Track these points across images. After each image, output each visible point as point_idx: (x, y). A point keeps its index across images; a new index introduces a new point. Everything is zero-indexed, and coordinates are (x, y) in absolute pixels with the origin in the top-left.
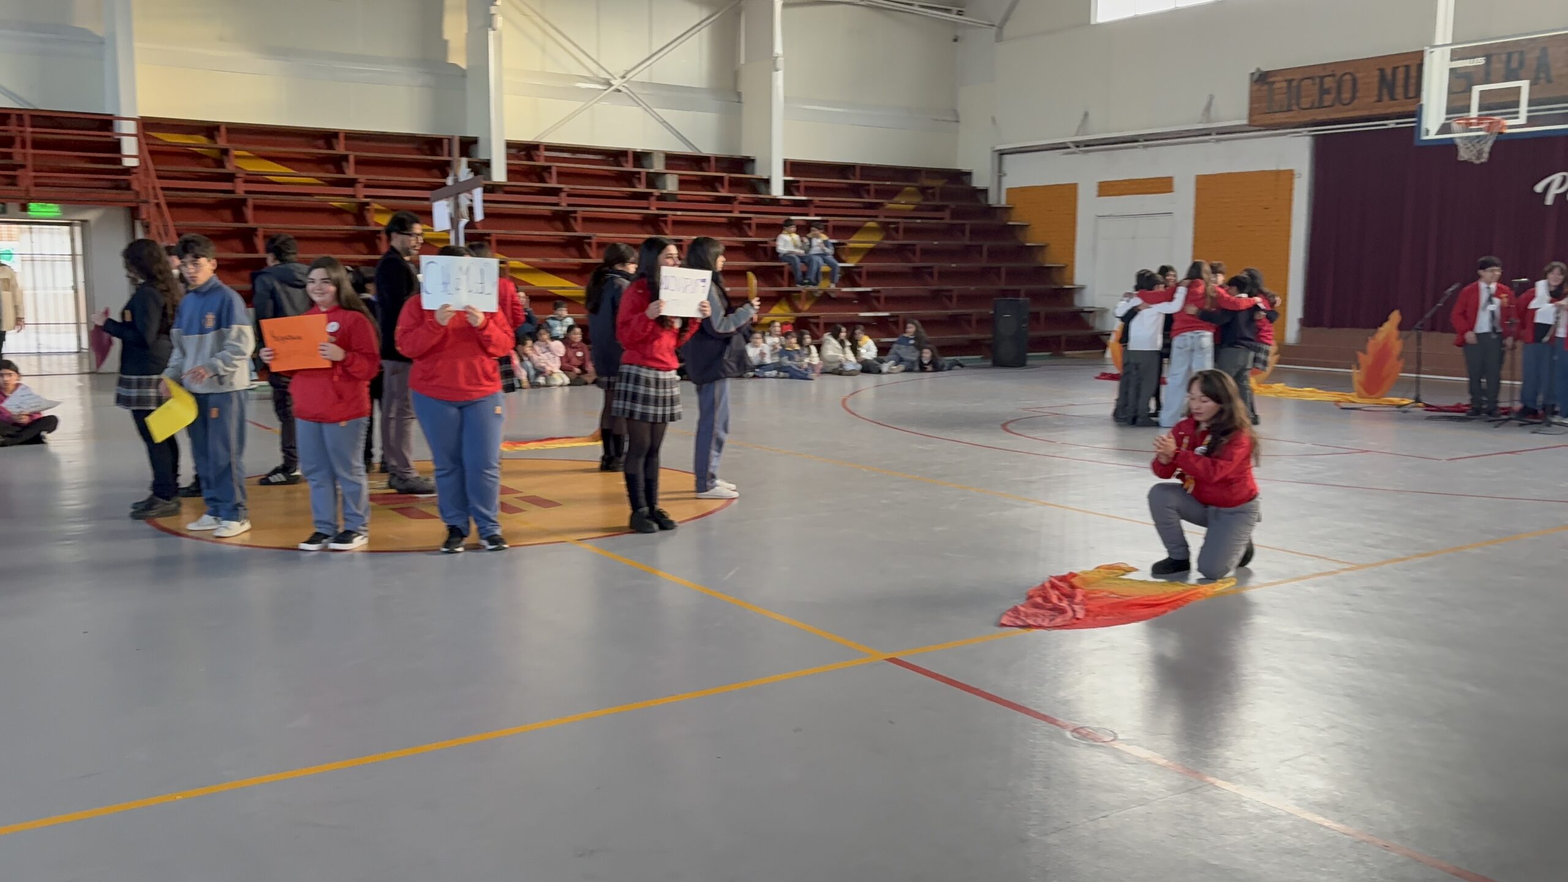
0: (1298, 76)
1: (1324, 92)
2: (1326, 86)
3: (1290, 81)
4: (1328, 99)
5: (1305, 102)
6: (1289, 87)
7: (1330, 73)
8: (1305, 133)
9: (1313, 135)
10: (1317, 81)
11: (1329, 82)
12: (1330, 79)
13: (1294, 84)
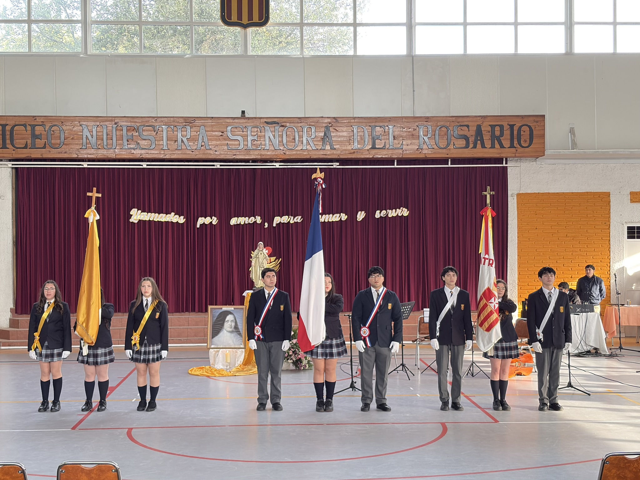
0: (11, 123)
1: (35, 136)
2: (37, 133)
3: (4, 126)
4: (39, 143)
5: (19, 142)
6: (4, 131)
7: (41, 123)
8: (11, 166)
9: (15, 168)
10: (29, 128)
11: (39, 130)
12: (41, 128)
13: (8, 128)
